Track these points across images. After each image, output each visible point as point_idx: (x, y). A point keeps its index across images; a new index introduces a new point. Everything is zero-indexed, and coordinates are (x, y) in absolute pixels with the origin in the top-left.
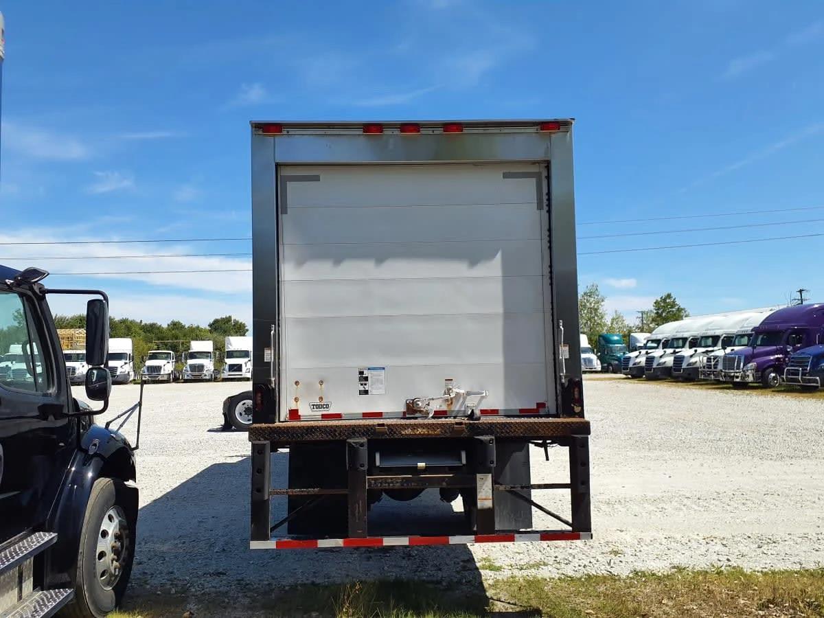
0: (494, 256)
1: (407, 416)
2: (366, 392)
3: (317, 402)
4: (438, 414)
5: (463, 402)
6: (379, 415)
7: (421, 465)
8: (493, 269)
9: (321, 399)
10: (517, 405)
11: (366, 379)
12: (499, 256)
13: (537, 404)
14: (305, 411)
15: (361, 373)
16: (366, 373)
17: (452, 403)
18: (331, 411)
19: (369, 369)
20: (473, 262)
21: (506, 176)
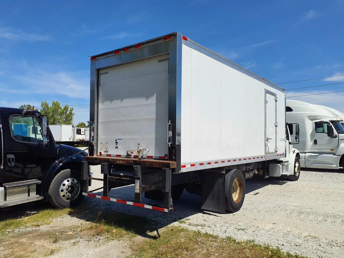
0: (153, 95)
1: (127, 157)
2: (117, 148)
3: (105, 150)
4: (135, 157)
5: (143, 153)
6: (119, 156)
7: (122, 174)
8: (153, 100)
9: (107, 149)
10: (159, 155)
11: (117, 143)
12: (155, 95)
13: (165, 155)
14: (103, 153)
15: (116, 141)
16: (117, 141)
17: (139, 153)
18: (109, 153)
19: (118, 139)
20: (147, 98)
21: (159, 61)
